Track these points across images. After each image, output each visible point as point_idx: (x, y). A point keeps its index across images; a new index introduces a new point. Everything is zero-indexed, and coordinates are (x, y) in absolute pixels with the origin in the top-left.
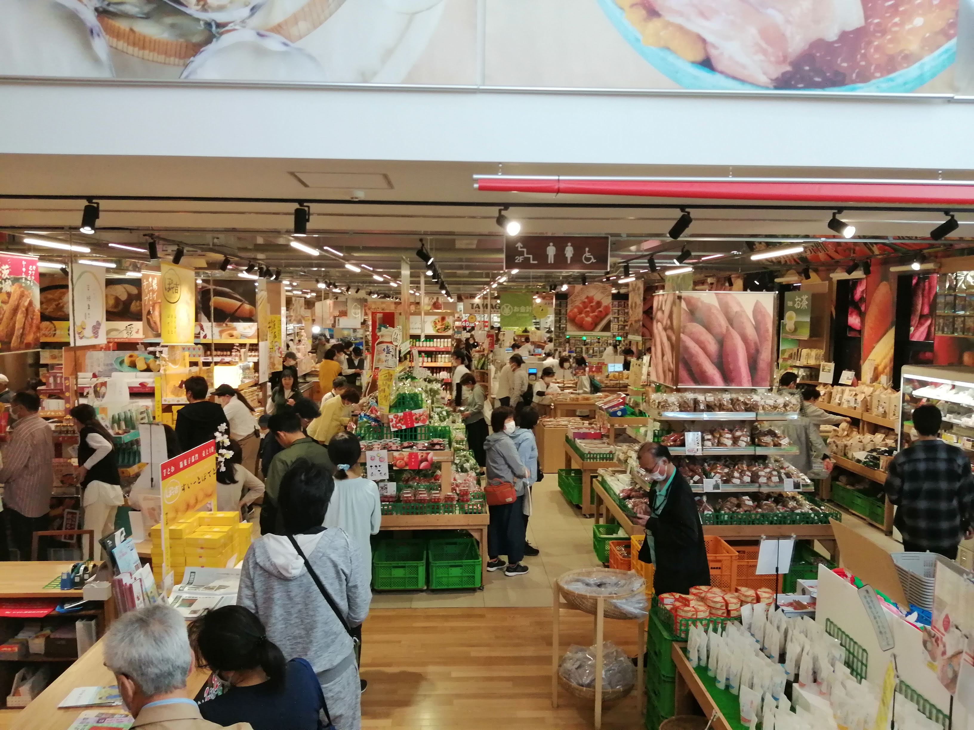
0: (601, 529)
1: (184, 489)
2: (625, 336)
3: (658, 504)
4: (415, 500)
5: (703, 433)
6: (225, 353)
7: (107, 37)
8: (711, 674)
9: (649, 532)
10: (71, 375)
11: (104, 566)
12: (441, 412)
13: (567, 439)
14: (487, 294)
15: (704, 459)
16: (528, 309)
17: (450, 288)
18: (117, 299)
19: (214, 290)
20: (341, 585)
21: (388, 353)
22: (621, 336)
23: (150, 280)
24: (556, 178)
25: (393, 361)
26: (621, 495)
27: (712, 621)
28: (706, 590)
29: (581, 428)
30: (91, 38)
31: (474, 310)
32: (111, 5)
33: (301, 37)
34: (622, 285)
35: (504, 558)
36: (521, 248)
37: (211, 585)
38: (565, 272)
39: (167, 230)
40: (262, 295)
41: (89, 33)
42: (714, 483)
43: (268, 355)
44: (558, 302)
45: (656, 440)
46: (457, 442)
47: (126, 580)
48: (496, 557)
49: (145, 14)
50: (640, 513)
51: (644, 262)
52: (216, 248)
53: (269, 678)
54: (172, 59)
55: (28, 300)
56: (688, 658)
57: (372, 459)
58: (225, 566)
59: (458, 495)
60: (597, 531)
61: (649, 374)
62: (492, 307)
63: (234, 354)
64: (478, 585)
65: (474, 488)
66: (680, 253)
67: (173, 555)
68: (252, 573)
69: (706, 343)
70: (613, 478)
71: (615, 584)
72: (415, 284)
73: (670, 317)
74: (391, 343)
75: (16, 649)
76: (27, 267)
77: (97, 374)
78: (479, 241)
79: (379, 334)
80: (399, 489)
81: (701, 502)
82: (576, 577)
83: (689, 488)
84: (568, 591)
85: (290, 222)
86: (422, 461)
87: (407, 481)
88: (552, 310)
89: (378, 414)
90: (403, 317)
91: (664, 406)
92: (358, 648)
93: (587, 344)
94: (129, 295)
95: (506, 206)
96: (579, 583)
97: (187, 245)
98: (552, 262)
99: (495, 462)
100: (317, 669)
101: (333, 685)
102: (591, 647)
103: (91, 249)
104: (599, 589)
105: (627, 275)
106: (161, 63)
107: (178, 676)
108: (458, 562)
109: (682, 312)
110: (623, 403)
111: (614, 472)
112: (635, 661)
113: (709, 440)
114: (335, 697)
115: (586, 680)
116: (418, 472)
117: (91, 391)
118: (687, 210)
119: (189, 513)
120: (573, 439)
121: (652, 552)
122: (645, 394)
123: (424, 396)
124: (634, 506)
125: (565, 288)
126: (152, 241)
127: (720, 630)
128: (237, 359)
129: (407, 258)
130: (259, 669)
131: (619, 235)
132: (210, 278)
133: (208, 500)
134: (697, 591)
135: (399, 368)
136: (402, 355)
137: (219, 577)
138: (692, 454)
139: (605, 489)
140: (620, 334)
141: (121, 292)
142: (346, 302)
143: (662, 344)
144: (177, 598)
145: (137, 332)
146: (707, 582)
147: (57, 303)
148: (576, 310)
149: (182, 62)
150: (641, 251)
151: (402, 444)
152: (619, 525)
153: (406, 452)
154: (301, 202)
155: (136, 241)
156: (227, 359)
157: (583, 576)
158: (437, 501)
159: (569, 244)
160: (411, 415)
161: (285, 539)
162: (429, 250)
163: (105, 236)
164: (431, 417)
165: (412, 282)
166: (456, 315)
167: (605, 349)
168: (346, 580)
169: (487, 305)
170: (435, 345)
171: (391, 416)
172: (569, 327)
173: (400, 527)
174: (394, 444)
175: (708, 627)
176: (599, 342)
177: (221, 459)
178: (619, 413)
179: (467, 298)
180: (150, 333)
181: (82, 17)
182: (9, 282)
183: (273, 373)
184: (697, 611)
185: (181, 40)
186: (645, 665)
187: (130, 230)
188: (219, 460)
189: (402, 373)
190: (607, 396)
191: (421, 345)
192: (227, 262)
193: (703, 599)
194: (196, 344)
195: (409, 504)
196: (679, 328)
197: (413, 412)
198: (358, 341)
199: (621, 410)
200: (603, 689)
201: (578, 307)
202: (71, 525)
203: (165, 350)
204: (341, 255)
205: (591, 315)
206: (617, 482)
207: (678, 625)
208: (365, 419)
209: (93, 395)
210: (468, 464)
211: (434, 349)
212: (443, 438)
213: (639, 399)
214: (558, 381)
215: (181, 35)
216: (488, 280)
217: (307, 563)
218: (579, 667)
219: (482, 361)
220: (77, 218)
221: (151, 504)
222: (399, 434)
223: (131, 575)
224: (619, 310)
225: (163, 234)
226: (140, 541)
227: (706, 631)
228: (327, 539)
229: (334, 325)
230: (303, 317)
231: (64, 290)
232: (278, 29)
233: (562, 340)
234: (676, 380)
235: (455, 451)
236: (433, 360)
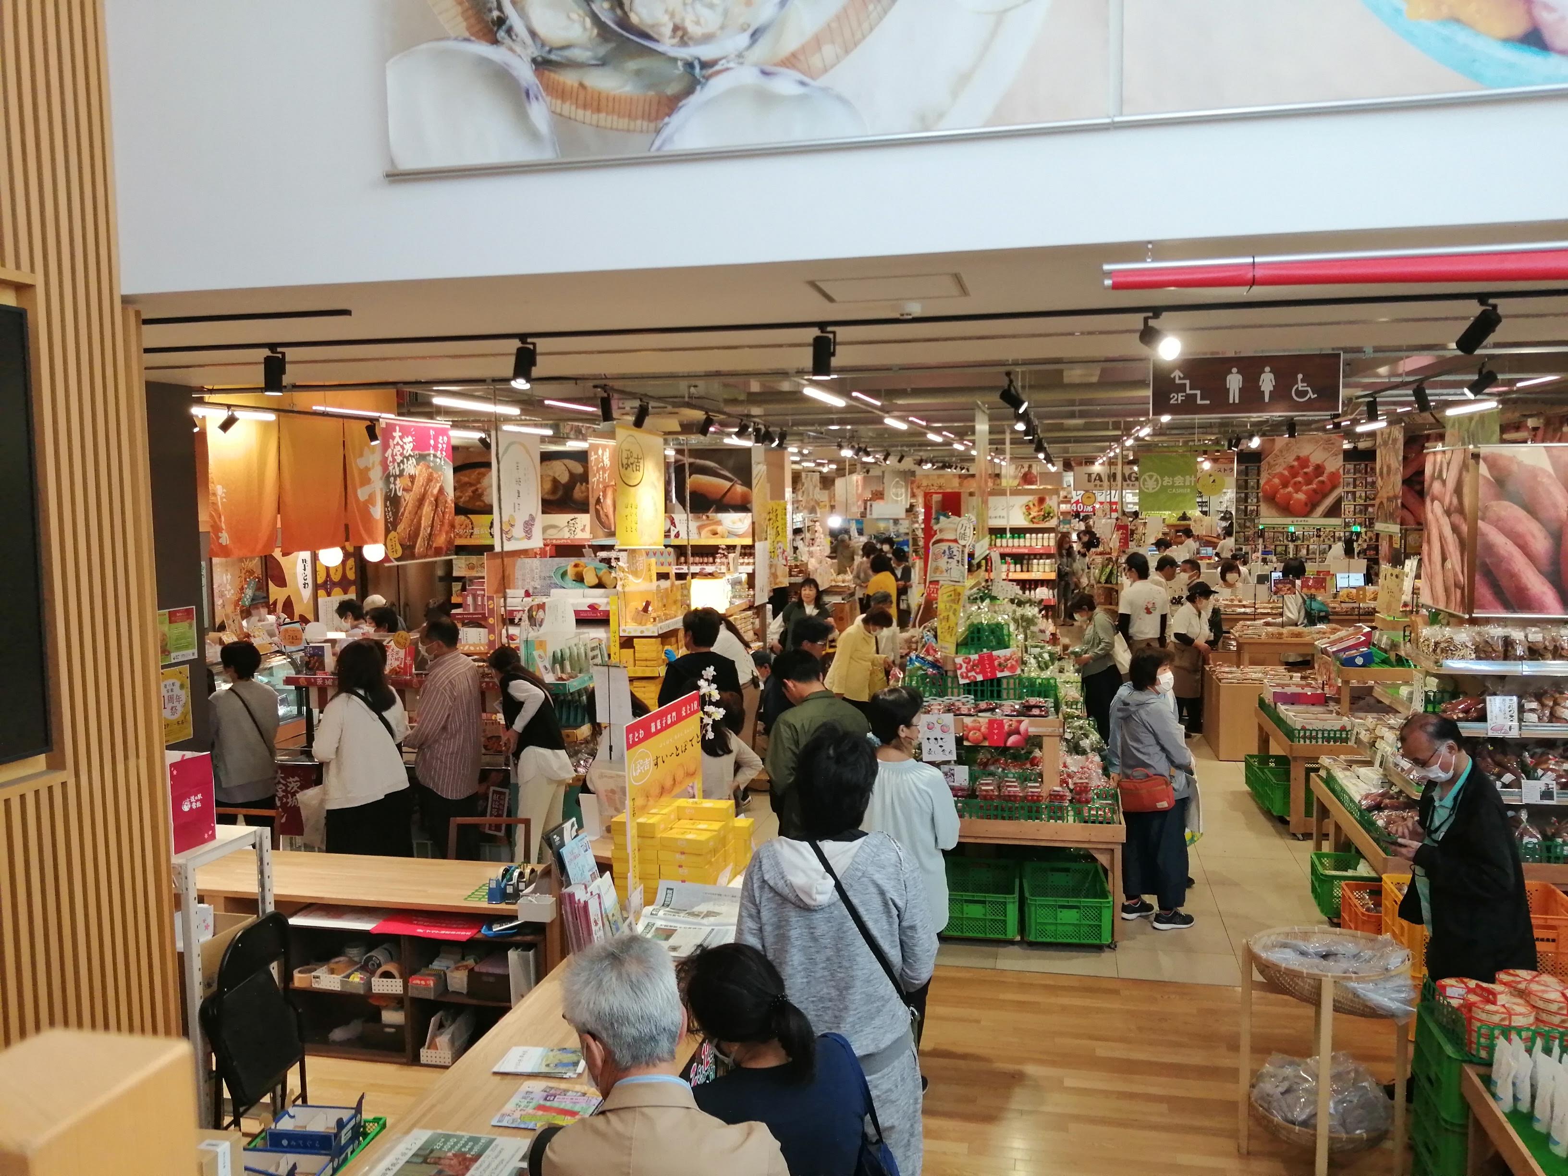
0: (1325, 861)
1: (656, 764)
2: (1370, 524)
3: (1437, 823)
4: (999, 796)
5: (1520, 697)
6: (706, 560)
7: (548, 99)
8: (1538, 1127)
9: (1419, 870)
10: (497, 592)
11: (547, 873)
12: (1040, 655)
13: (1262, 703)
14: (1116, 457)
15: (1523, 744)
16: (1190, 480)
17: (1051, 448)
18: (555, 481)
19: (691, 464)
20: (891, 924)
21: (951, 557)
22: (1360, 525)
23: (600, 452)
24: (1249, 260)
25: (958, 570)
26: (1364, 802)
27: (1540, 1034)
28: (1529, 978)
29: (1288, 685)
30: (527, 104)
31: (1092, 484)
32: (554, 52)
33: (825, 70)
34: (1362, 435)
35: (1151, 899)
36: (1180, 378)
37: (696, 909)
38: (1255, 417)
39: (623, 377)
40: (759, 469)
41: (524, 96)
42: (1543, 789)
43: (768, 562)
44: (1243, 467)
45: (1430, 709)
46: (1069, 705)
47: (580, 895)
48: (1137, 897)
49: (598, 60)
50: (1403, 837)
51: (1407, 395)
52: (694, 402)
53: (790, 1059)
54: (639, 122)
55: (438, 485)
56: (1494, 1095)
57: (930, 727)
58: (715, 883)
59: (1071, 791)
60: (1317, 862)
61: (1415, 591)
62: (1124, 479)
63: (718, 560)
64: (1106, 939)
65: (1097, 781)
66: (1475, 377)
67: (642, 861)
68: (757, 894)
69: (1529, 538)
70: (1348, 773)
71: (1354, 956)
72: (997, 446)
73: (1458, 490)
74: (955, 541)
75: (432, 983)
76: (436, 439)
77: (531, 591)
78: (1103, 371)
79: (935, 527)
80: (973, 778)
81: (1517, 821)
82: (1282, 939)
83: (1498, 796)
84: (1267, 961)
85: (806, 357)
86: (1010, 734)
87: (985, 765)
88: (1231, 481)
89: (939, 655)
90: (975, 501)
91: (1448, 649)
92: (918, 1026)
93: (1297, 538)
94: (572, 475)
95: (1157, 311)
96: (1287, 950)
97: (652, 397)
98: (1237, 401)
99: (1137, 740)
100: (859, 1051)
101: (879, 1078)
102: (1308, 1060)
103: (522, 410)
104: (1324, 962)
105: (1372, 416)
106: (623, 130)
107: (664, 1044)
108: (1073, 901)
109: (1481, 481)
110: (1368, 643)
111: (1350, 764)
112: (1390, 1091)
113: (1532, 710)
114: (883, 1097)
115: (1300, 1114)
116: (1004, 750)
117: (525, 617)
118: (1492, 301)
119: (665, 799)
120: (1273, 705)
121: (1425, 906)
122: (1409, 630)
123: (1012, 627)
124: (1388, 823)
125: (1255, 443)
126: (605, 395)
127: (1556, 1050)
128: (724, 569)
129: (984, 403)
130: (776, 1042)
131: (1359, 350)
132: (685, 447)
133: (689, 782)
134: (1511, 978)
135: (970, 582)
136: (975, 562)
137: (707, 898)
138: (1500, 735)
139: (1333, 791)
140: (1358, 520)
141: (561, 471)
142: (883, 477)
143: (1441, 538)
144: (648, 926)
145: (583, 530)
146: (1531, 962)
147: (473, 488)
148: (1276, 481)
149: (652, 126)
150: (1400, 375)
151: (977, 706)
152: (1360, 855)
153: (984, 718)
154: (822, 325)
155: (579, 396)
156: (709, 569)
157: (1296, 938)
158: (1036, 799)
159: (1267, 369)
160: (991, 658)
161: (805, 847)
162: (1020, 390)
163: (541, 389)
164: (1024, 663)
165: (991, 442)
166: (1062, 494)
167: (1330, 547)
168: (898, 916)
169: (1114, 475)
170: (1028, 544)
171: (959, 660)
172: (1264, 509)
173: (976, 837)
174: (963, 704)
175: (1534, 1044)
176: (1319, 536)
177: (708, 721)
178: (1359, 661)
179: (1080, 464)
180: (600, 531)
181: (515, 73)
182: (413, 461)
183: (774, 590)
184: (1510, 1014)
185: (651, 93)
186: (1409, 1098)
187: (575, 379)
188: (705, 721)
189: (975, 590)
190: (1335, 630)
191: (1004, 544)
192: (709, 422)
193: (1523, 994)
194: (666, 546)
195: (990, 802)
196: (1476, 509)
197: (995, 653)
198: (901, 539)
199: (1363, 655)
200: (1330, 1132)
201: (1281, 475)
202: (498, 809)
203: (623, 556)
204: (878, 403)
205: (1304, 488)
206: (1355, 781)
207: (1475, 1035)
208: (917, 664)
209: (527, 622)
210: (1088, 741)
211: (1026, 551)
212: (1045, 697)
213: (1398, 637)
214: (1244, 603)
215: (650, 86)
216: (1119, 433)
217: (838, 886)
218: (1287, 1091)
219: (1108, 570)
220: (507, 366)
221: (611, 785)
222: (972, 688)
223: (586, 888)
224: (1355, 480)
225: (617, 384)
226: (594, 838)
227: (1529, 1051)
228: (868, 850)
229: (863, 515)
230: (818, 503)
231: (483, 470)
232: (791, 61)
233: (1250, 533)
234: (1470, 602)
235: (1065, 719)
236: (1025, 568)
